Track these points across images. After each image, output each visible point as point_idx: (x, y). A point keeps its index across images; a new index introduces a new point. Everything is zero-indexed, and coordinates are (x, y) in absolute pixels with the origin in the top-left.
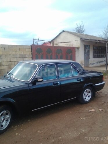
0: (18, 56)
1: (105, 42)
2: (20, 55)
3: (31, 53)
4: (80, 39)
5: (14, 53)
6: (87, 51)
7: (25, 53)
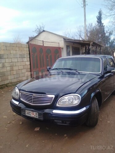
0: (18, 56)
1: (89, 43)
2: (20, 54)
3: (28, 53)
4: (63, 39)
5: (15, 52)
6: (68, 51)
7: (23, 53)
